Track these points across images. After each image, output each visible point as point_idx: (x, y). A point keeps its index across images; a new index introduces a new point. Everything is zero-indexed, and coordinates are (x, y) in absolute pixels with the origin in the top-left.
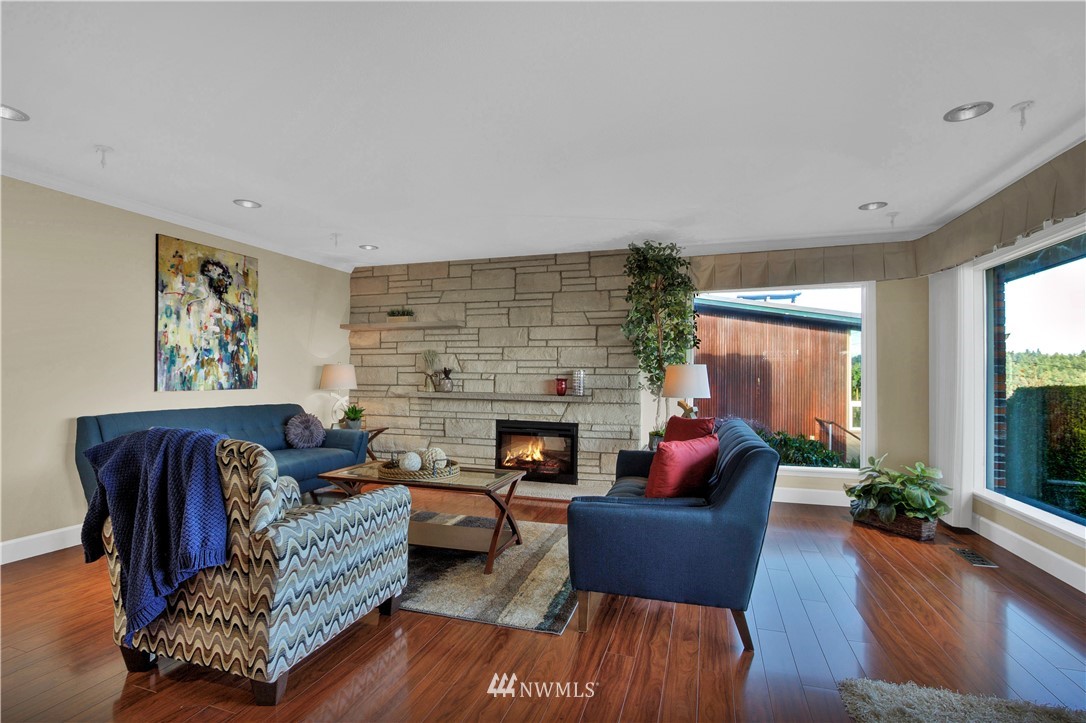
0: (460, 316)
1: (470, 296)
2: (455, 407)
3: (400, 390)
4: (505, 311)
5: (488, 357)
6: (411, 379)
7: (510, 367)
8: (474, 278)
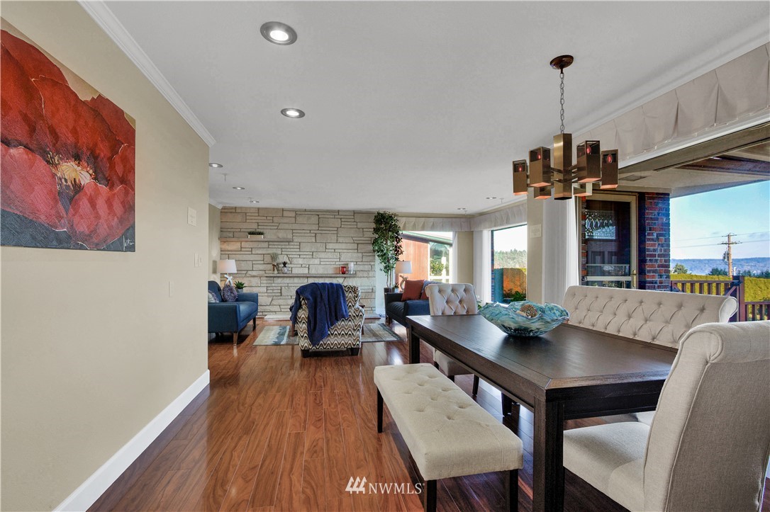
0: (290, 236)
1: (295, 226)
2: (287, 281)
3: (254, 273)
4: (314, 235)
5: (305, 256)
6: (262, 267)
7: (317, 261)
8: (298, 218)
